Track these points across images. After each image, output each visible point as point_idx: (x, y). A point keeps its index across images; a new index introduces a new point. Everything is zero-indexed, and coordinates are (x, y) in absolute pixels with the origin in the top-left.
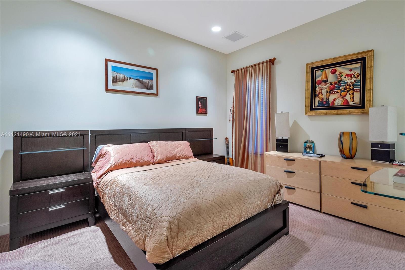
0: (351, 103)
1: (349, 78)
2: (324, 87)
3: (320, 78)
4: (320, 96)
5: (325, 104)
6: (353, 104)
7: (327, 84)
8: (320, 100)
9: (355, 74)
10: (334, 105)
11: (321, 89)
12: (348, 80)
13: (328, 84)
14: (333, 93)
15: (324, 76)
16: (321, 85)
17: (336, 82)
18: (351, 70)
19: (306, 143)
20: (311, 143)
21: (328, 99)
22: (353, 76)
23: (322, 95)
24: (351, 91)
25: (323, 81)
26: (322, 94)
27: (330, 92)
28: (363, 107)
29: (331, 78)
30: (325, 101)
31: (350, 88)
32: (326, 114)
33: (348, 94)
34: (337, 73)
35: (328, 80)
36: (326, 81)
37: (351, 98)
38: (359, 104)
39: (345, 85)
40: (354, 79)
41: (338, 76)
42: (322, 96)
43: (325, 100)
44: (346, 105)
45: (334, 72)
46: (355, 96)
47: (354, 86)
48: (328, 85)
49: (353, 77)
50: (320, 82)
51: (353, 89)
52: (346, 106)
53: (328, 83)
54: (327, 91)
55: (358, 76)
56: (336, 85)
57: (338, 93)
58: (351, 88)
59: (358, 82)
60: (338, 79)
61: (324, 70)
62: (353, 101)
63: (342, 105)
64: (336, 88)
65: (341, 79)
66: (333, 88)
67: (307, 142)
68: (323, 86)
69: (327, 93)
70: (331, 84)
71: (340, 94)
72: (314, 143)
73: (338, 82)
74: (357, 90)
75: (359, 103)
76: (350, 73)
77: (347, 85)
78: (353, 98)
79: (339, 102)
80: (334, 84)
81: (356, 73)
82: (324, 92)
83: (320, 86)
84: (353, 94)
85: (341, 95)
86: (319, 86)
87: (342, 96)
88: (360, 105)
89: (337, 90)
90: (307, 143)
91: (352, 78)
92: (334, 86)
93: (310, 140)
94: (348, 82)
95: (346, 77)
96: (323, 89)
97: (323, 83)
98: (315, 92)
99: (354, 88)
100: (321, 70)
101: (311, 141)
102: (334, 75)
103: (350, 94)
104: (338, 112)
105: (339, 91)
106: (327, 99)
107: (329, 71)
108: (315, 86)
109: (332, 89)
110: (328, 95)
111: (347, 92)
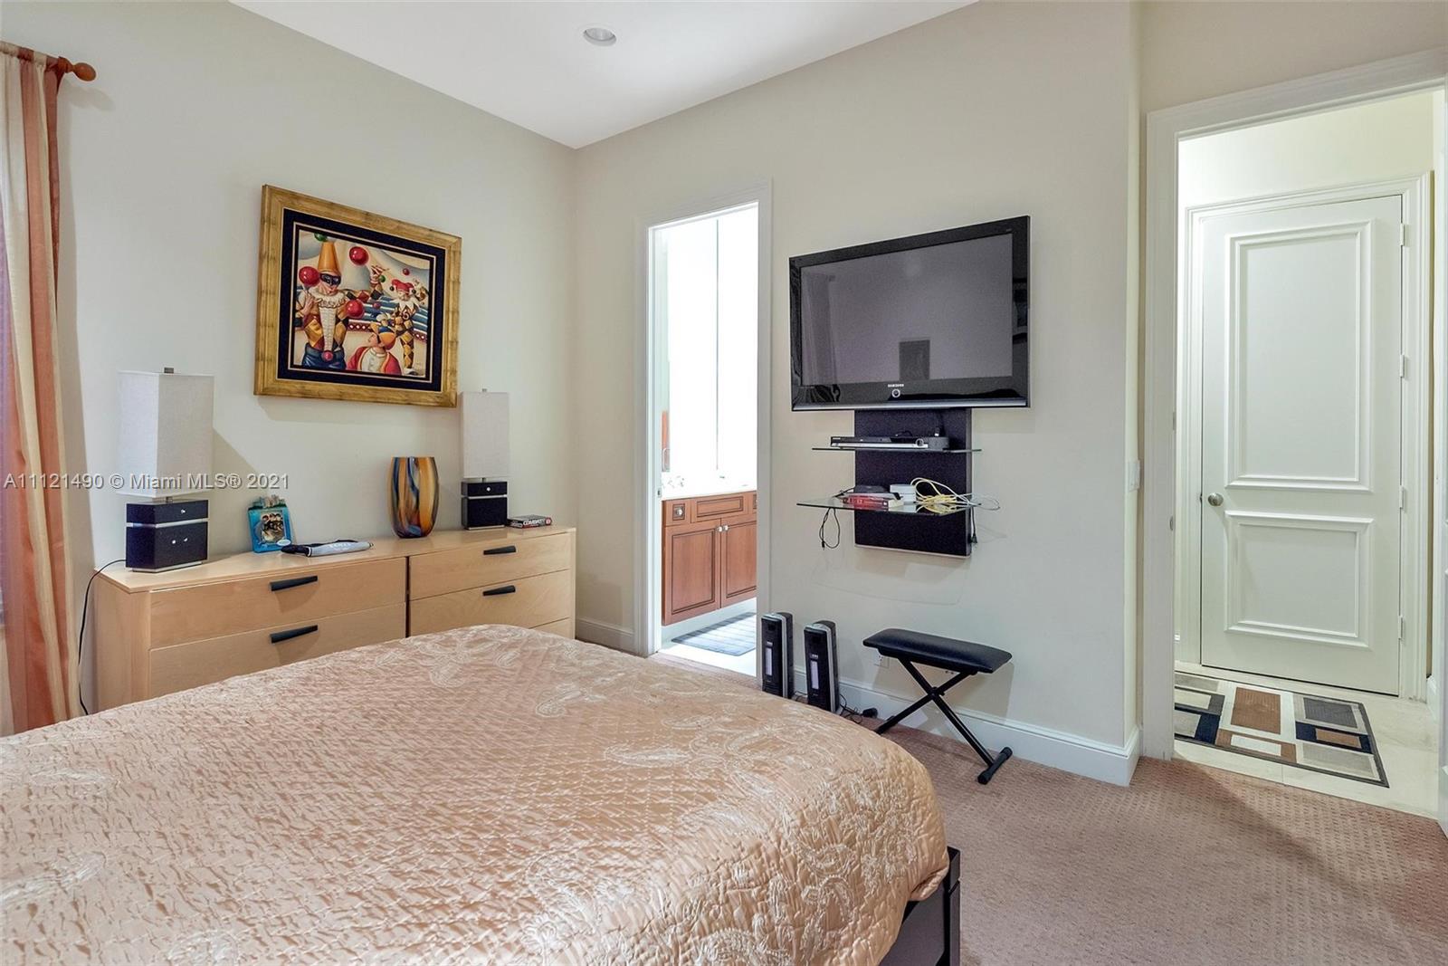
0: (406, 371)
1: (403, 293)
2: (327, 299)
3: (313, 263)
4: (312, 326)
5: (330, 363)
6: (411, 373)
7: (336, 292)
8: (313, 344)
9: (417, 288)
10: (359, 370)
11: (316, 304)
12: (397, 297)
13: (342, 291)
14: (355, 327)
15: (326, 263)
16: (317, 291)
17: (367, 294)
18: (407, 273)
19: (259, 511)
20: (275, 506)
21: (341, 345)
22: (411, 289)
23: (318, 324)
24: (406, 333)
25: (324, 278)
26: (319, 321)
27: (346, 323)
28: (436, 386)
29: (352, 277)
30: (330, 349)
31: (402, 325)
32: (340, 398)
33: (398, 342)
34: (369, 265)
35: (339, 278)
36: (335, 280)
37: (405, 356)
38: (424, 376)
39: (391, 313)
40: (413, 299)
41: (372, 275)
42: (319, 332)
43: (328, 346)
44: (392, 373)
45: (361, 260)
46: (415, 351)
47: (414, 322)
48: (340, 296)
49: (411, 293)
50: (314, 278)
51: (410, 330)
52: (391, 380)
53: (340, 287)
54: (337, 316)
55: (423, 296)
56: (364, 305)
57: (371, 331)
58: (407, 324)
59: (422, 313)
60: (374, 285)
61: (329, 238)
62: (410, 367)
63: (382, 372)
64: (366, 314)
65: (382, 290)
66: (356, 309)
67: (259, 505)
68: (322, 294)
69: (336, 324)
70: (352, 297)
71: (378, 337)
72: (284, 506)
73: (372, 296)
74: (421, 335)
75: (424, 372)
76: (405, 279)
77: (397, 314)
78: (411, 356)
79: (372, 363)
80: (359, 298)
81: (419, 286)
82: (327, 316)
83: (312, 290)
84: (411, 344)
85: (379, 342)
86: (308, 289)
87: (382, 345)
88: (427, 378)
89: (369, 322)
90: (261, 508)
91: (409, 297)
92: (360, 305)
93: (270, 493)
94: (398, 306)
95: (395, 287)
96: (324, 304)
97: (325, 283)
98: (295, 311)
99: (412, 328)
100: (318, 236)
101: (276, 498)
102: (359, 266)
103: (403, 343)
104: (378, 395)
105: (373, 325)
106: (335, 344)
107: (344, 250)
108: (295, 287)
109: (355, 312)
110: (341, 331)
111: (395, 335)
